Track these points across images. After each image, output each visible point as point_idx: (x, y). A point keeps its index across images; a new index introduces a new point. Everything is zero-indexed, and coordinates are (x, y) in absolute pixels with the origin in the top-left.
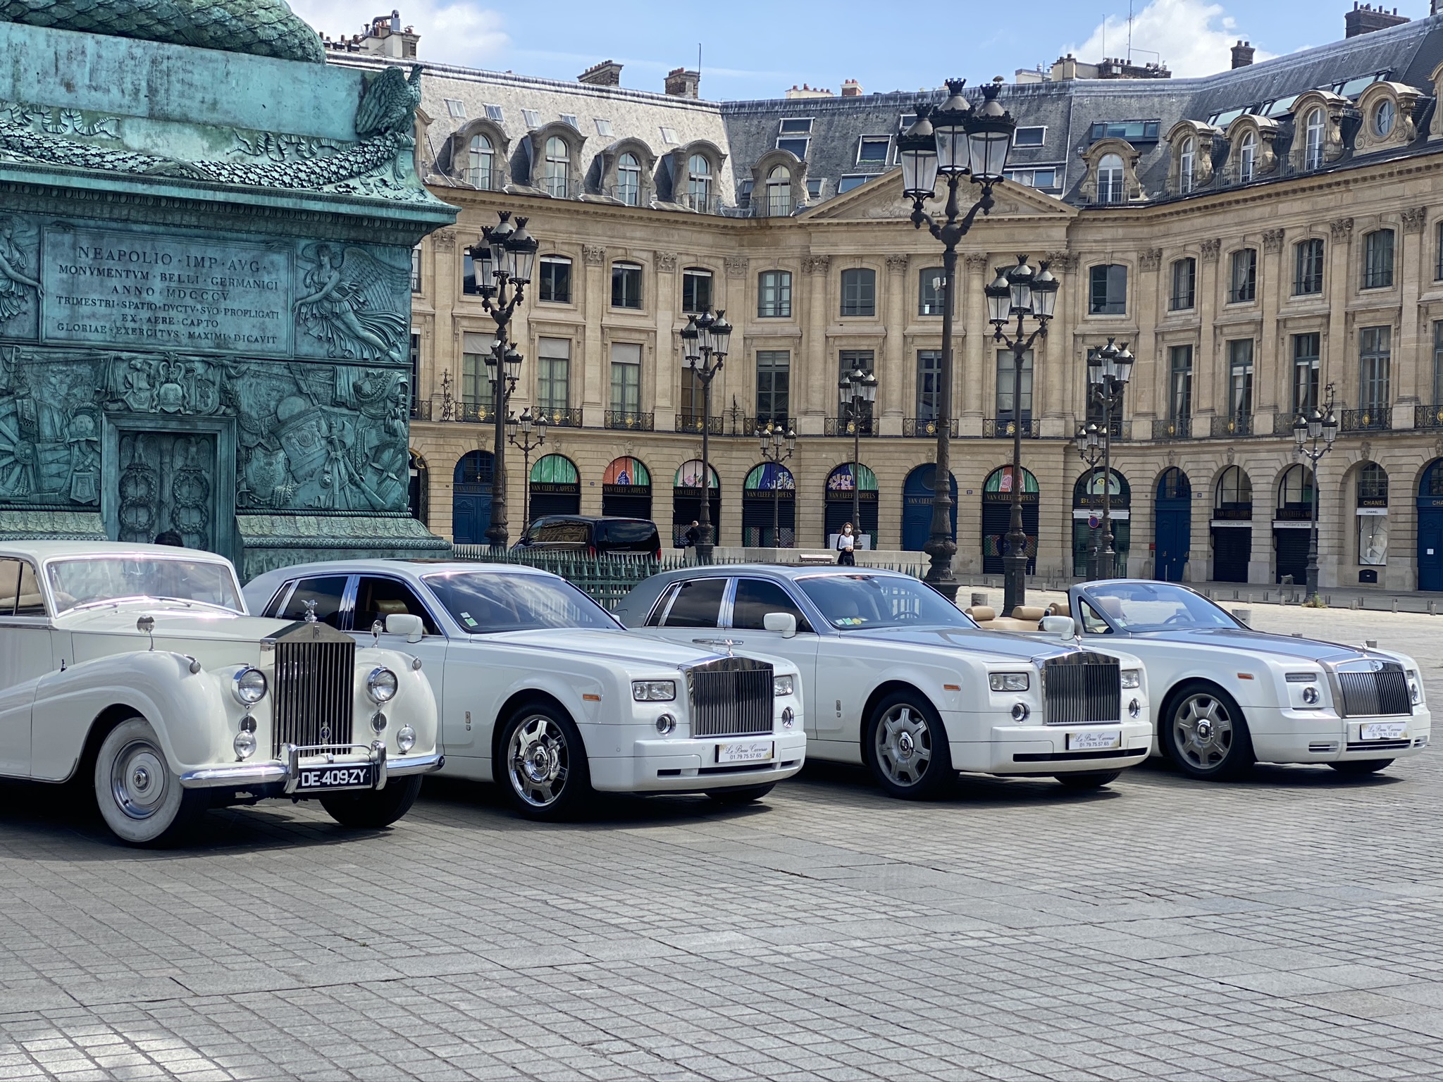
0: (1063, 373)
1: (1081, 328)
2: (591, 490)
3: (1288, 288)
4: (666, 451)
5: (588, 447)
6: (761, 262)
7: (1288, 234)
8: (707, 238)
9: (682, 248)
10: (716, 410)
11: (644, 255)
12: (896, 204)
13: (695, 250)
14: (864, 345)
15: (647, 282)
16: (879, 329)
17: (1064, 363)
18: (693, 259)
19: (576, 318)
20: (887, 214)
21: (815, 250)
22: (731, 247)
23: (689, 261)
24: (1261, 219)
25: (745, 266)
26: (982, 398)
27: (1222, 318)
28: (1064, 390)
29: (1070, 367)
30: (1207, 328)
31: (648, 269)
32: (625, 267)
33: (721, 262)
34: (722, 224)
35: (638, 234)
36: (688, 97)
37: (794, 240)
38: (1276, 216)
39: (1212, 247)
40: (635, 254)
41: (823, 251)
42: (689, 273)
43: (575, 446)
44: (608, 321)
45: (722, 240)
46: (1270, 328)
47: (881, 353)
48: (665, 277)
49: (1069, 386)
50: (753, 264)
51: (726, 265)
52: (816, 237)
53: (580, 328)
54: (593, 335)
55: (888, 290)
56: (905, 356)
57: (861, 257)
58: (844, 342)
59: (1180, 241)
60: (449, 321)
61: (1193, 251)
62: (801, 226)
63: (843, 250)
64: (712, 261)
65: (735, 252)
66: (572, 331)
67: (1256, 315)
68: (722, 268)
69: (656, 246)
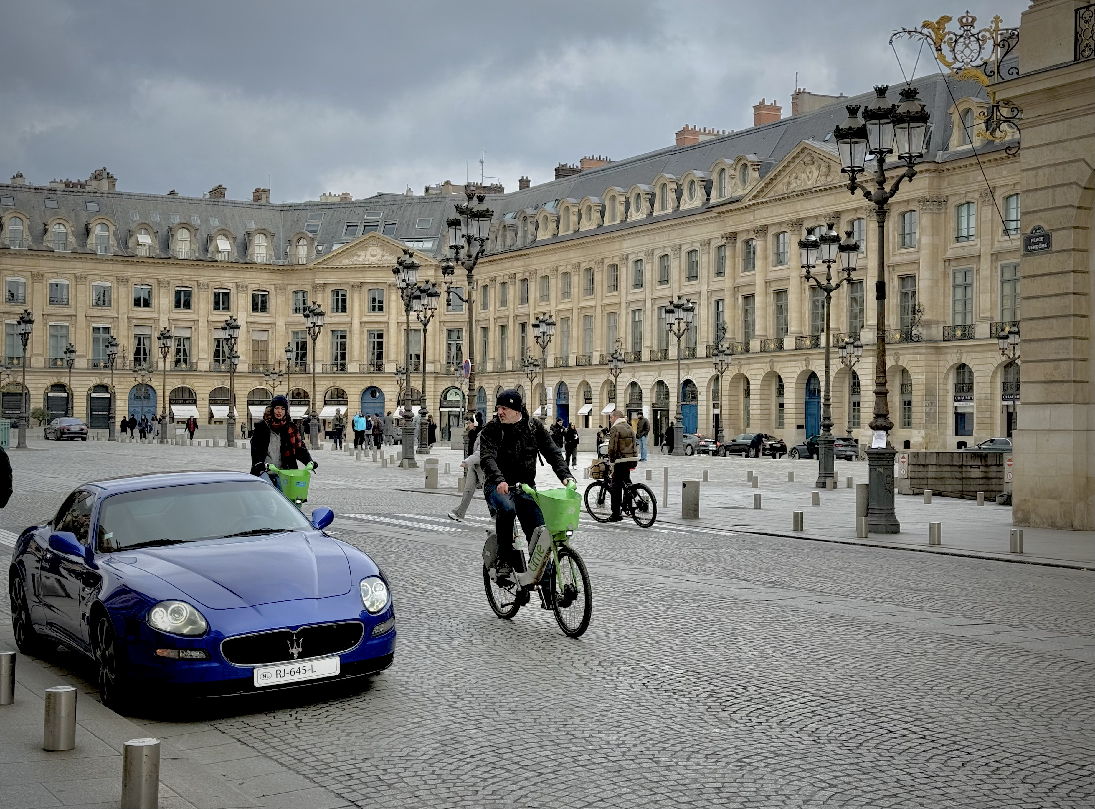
0: (434, 341)
1: (443, 318)
2: (202, 402)
3: (518, 301)
4: (243, 382)
5: (201, 381)
6: (293, 287)
7: (518, 276)
8: (265, 276)
9: (251, 281)
10: (271, 361)
11: (230, 285)
12: (355, 258)
13: (258, 281)
14: (342, 327)
15: (233, 298)
16: (348, 320)
17: (435, 335)
18: (257, 286)
19: (194, 317)
20: (351, 263)
21: (317, 281)
22: (278, 279)
23: (256, 287)
24: (509, 269)
25: (285, 289)
26: (397, 354)
27: (497, 315)
28: (435, 349)
29: (437, 337)
30: (492, 319)
31: (234, 291)
32: (221, 291)
33: (273, 287)
34: (272, 268)
35: (227, 275)
36: (263, 202)
37: (308, 276)
38: (513, 267)
39: (494, 279)
40: (226, 284)
41: (322, 281)
42: (256, 292)
43: (194, 381)
44: (211, 318)
45: (273, 276)
46: (511, 319)
47: (350, 331)
48: (242, 295)
49: (437, 347)
50: (289, 287)
51: (276, 288)
52: (318, 275)
53: (196, 322)
54: (203, 325)
55: (352, 300)
56: (362, 333)
57: (340, 284)
58: (333, 326)
59: (483, 276)
60: (126, 320)
61: (487, 282)
62: (310, 269)
63: (330, 281)
64: (268, 286)
65: (280, 282)
66: (192, 323)
67: (507, 313)
68: (273, 290)
69: (237, 280)
